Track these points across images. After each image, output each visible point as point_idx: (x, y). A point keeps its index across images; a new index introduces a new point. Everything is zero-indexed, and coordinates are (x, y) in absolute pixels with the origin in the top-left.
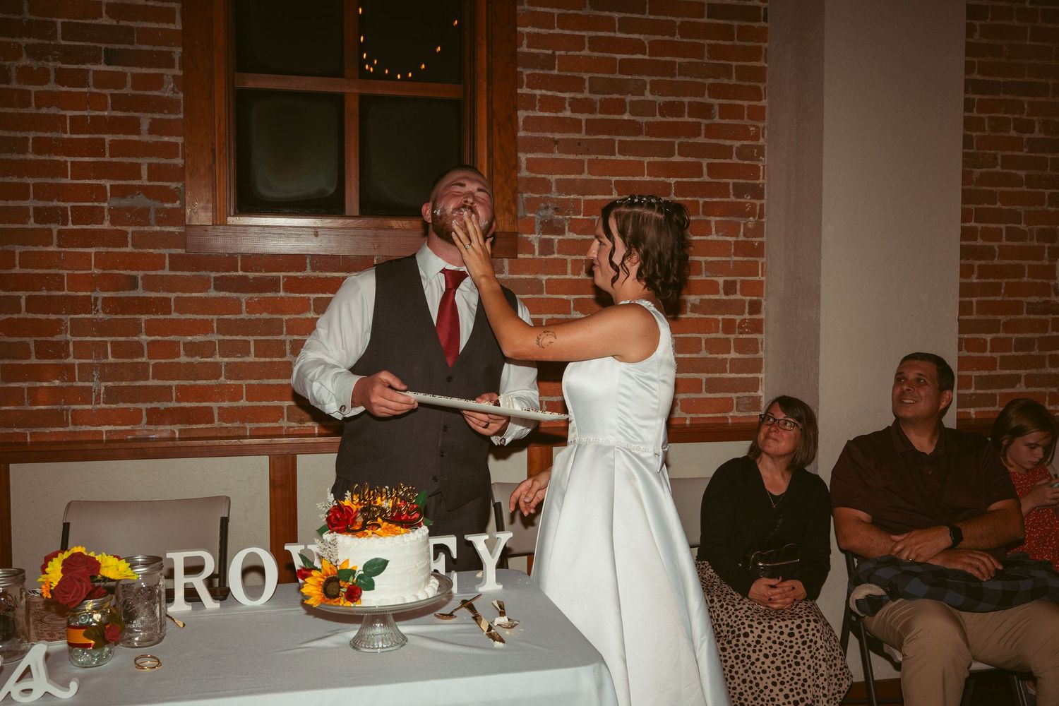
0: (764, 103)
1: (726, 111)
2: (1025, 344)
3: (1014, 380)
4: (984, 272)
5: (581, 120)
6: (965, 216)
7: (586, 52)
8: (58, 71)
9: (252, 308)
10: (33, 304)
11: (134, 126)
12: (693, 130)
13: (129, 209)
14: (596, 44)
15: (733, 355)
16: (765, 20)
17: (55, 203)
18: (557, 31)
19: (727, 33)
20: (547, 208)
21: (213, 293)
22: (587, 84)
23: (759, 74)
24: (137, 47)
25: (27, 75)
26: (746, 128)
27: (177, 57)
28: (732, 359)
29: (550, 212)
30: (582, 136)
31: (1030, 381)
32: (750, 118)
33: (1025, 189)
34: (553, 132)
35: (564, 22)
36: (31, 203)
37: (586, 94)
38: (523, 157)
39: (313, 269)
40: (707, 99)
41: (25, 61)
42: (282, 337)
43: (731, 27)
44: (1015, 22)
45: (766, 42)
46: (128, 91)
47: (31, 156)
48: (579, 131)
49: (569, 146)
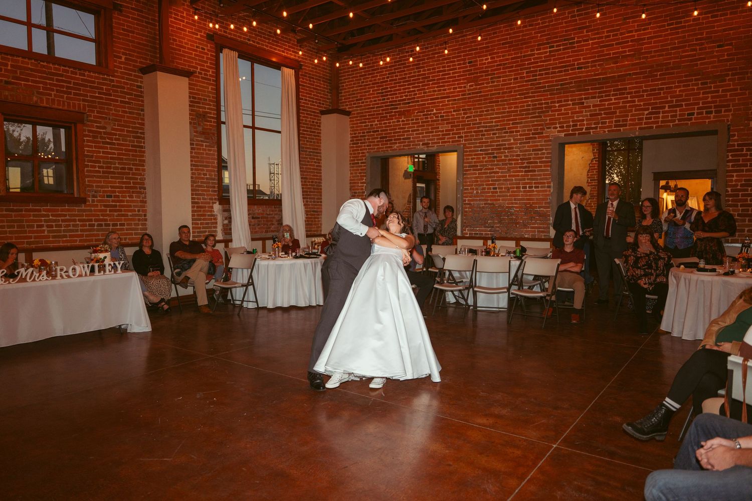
1: (136, 169)
2: (207, 224)
3: (206, 232)
4: (198, 207)
5: (101, 171)
6: (192, 194)
7: (101, 154)
9: (15, 216)
12: (129, 174)
14: (104, 153)
15: (140, 227)
16: (144, 148)
18: (94, 149)
19: (136, 151)
21: (4, 213)
22: (102, 162)
23: (144, 161)
26: (141, 173)
29: (93, 193)
30: (101, 174)
31: (209, 231)
32: (142, 171)
33: (205, 188)
34: (94, 173)
35: (95, 147)
37: (102, 165)
38: (86, 179)
39: (32, 206)
40: (131, 167)
42: (24, 224)
44: (201, 151)
45: (145, 153)
48: (100, 173)
49: (98, 177)
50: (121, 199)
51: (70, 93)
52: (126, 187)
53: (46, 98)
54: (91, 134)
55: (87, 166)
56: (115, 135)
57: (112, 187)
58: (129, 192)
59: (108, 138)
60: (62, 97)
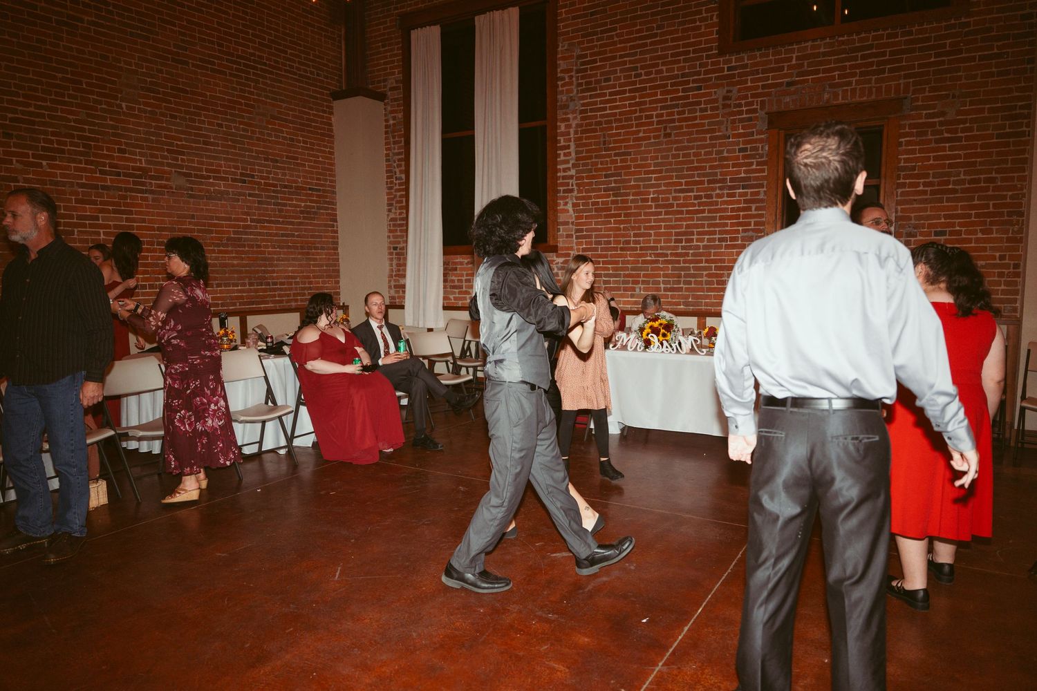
0: (1026, 173)
1: (1003, 180)
5: (927, 191)
7: (931, 162)
8: (727, 193)
10: (717, 268)
11: (749, 209)
12: (987, 189)
13: (747, 236)
14: (936, 158)
15: (1003, 287)
16: (1029, 136)
17: (724, 236)
18: (918, 155)
19: (1008, 145)
20: (909, 227)
22: (931, 175)
24: (752, 182)
25: (718, 196)
26: (1016, 185)
27: (765, 184)
28: (1002, 290)
29: (911, 229)
30: (928, 197)
34: (914, 196)
35: (921, 151)
36: (717, 236)
37: (931, 179)
38: (899, 208)
40: (994, 175)
41: (718, 191)
43: (1009, 142)
45: (1028, 146)
46: (749, 197)
47: (718, 221)
48: (926, 195)
49: (921, 201)
50: (963, 236)
51: (883, 71)
52: (977, 215)
53: (843, 91)
54: (915, 130)
55: (904, 185)
56: (964, 122)
57: (946, 217)
58: (984, 223)
59: (948, 131)
60: (869, 81)
